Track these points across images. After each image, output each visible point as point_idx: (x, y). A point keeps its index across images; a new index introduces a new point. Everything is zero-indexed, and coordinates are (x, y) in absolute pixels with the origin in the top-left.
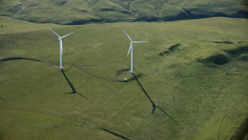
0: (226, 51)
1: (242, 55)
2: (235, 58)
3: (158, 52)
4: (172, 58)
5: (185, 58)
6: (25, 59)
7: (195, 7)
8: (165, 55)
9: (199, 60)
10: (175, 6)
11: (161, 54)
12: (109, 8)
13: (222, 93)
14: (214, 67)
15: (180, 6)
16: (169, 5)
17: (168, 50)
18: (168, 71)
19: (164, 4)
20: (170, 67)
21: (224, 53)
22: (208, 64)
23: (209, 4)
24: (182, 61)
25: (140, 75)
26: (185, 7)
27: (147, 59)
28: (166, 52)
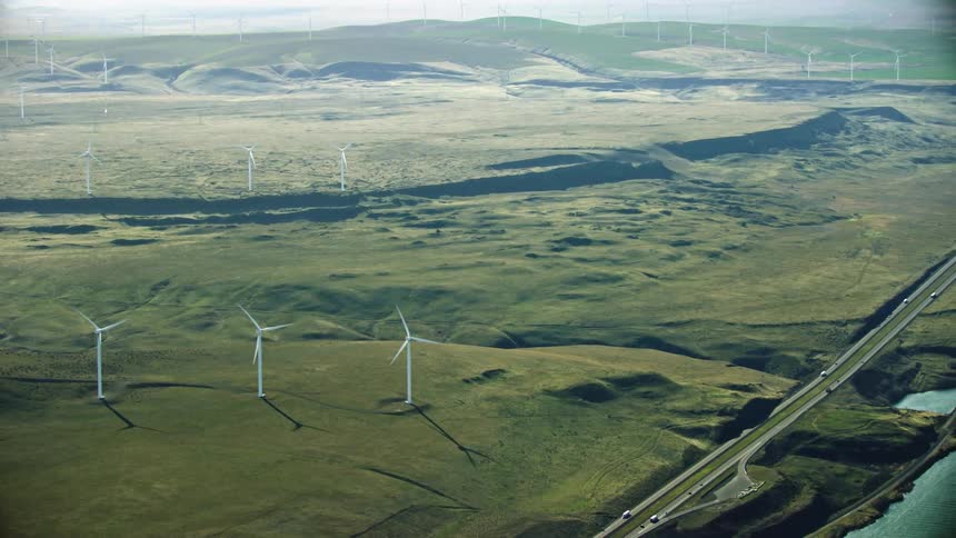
0: (607, 379)
1: (643, 389)
2: (626, 394)
3: (459, 378)
4: (490, 388)
5: (518, 390)
6: (184, 385)
7: (533, 329)
8: (475, 384)
9: (548, 392)
10: (486, 327)
11: (467, 381)
12: (325, 332)
13: (598, 443)
14: (581, 404)
15: (498, 328)
16: (471, 326)
17: (480, 376)
18: (485, 405)
19: (459, 323)
20: (488, 400)
21: (604, 383)
22: (568, 400)
23: (569, 323)
24: (512, 392)
25: (427, 407)
26: (510, 329)
27: (437, 386)
28: (477, 379)
